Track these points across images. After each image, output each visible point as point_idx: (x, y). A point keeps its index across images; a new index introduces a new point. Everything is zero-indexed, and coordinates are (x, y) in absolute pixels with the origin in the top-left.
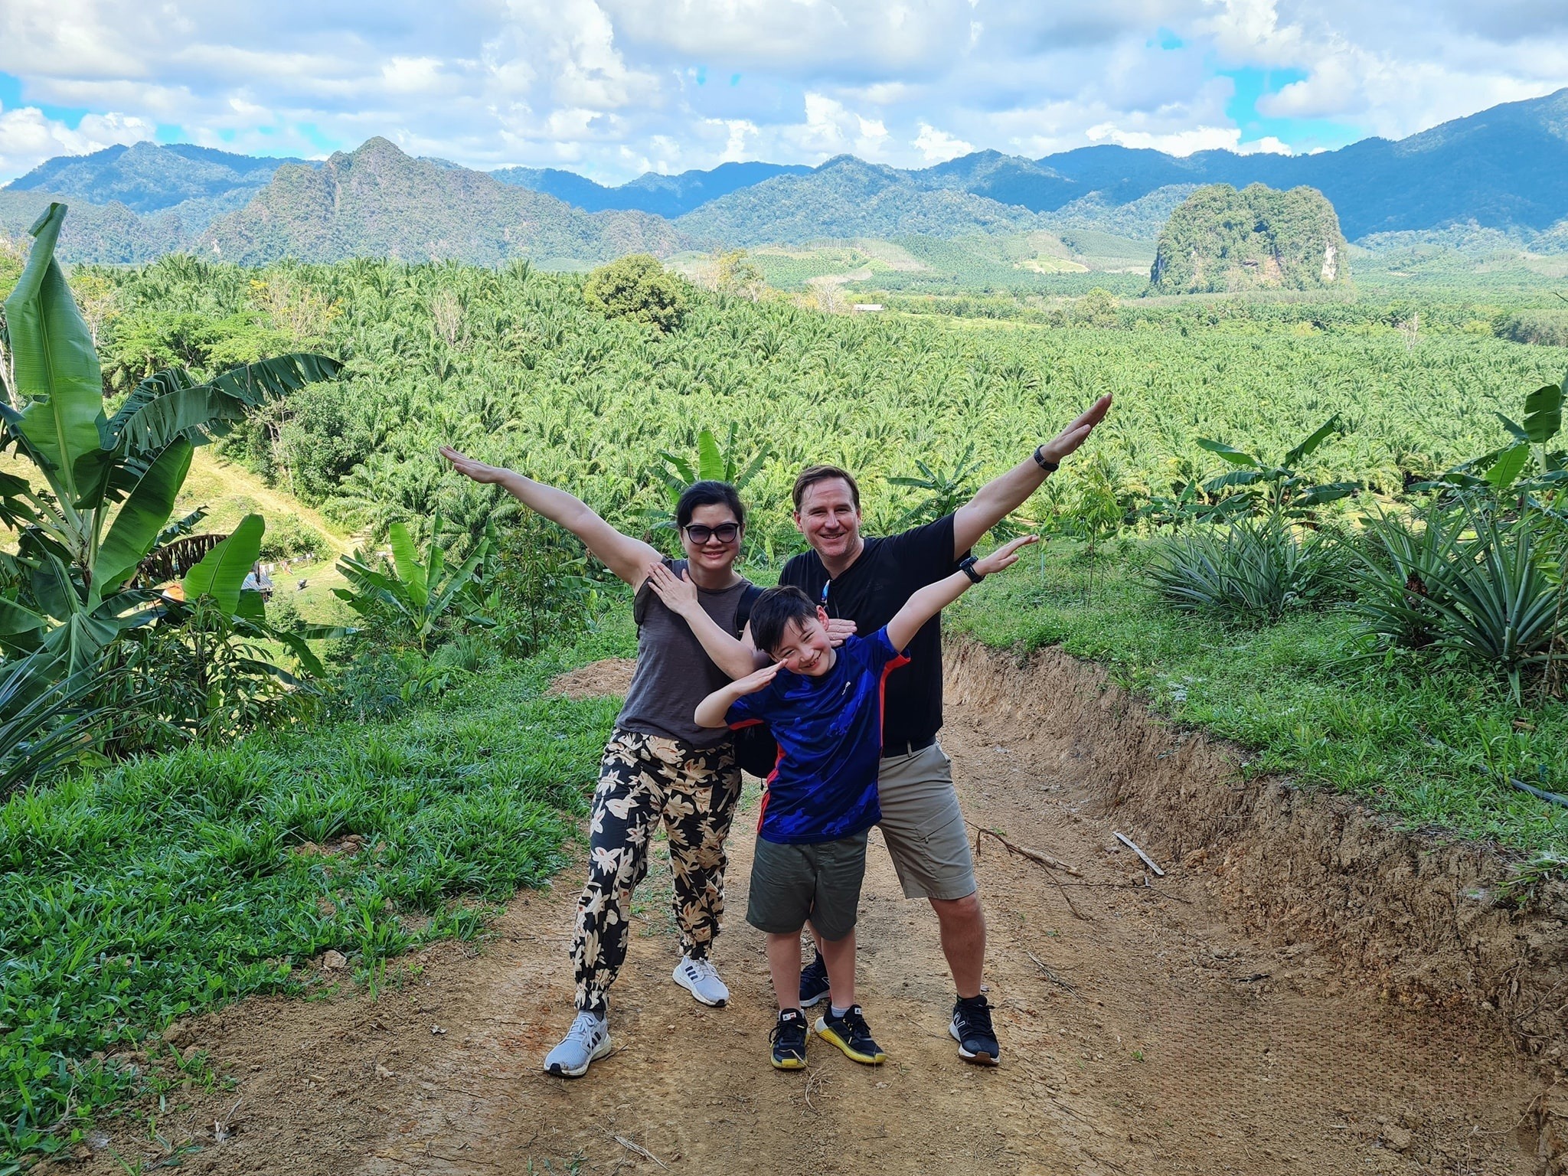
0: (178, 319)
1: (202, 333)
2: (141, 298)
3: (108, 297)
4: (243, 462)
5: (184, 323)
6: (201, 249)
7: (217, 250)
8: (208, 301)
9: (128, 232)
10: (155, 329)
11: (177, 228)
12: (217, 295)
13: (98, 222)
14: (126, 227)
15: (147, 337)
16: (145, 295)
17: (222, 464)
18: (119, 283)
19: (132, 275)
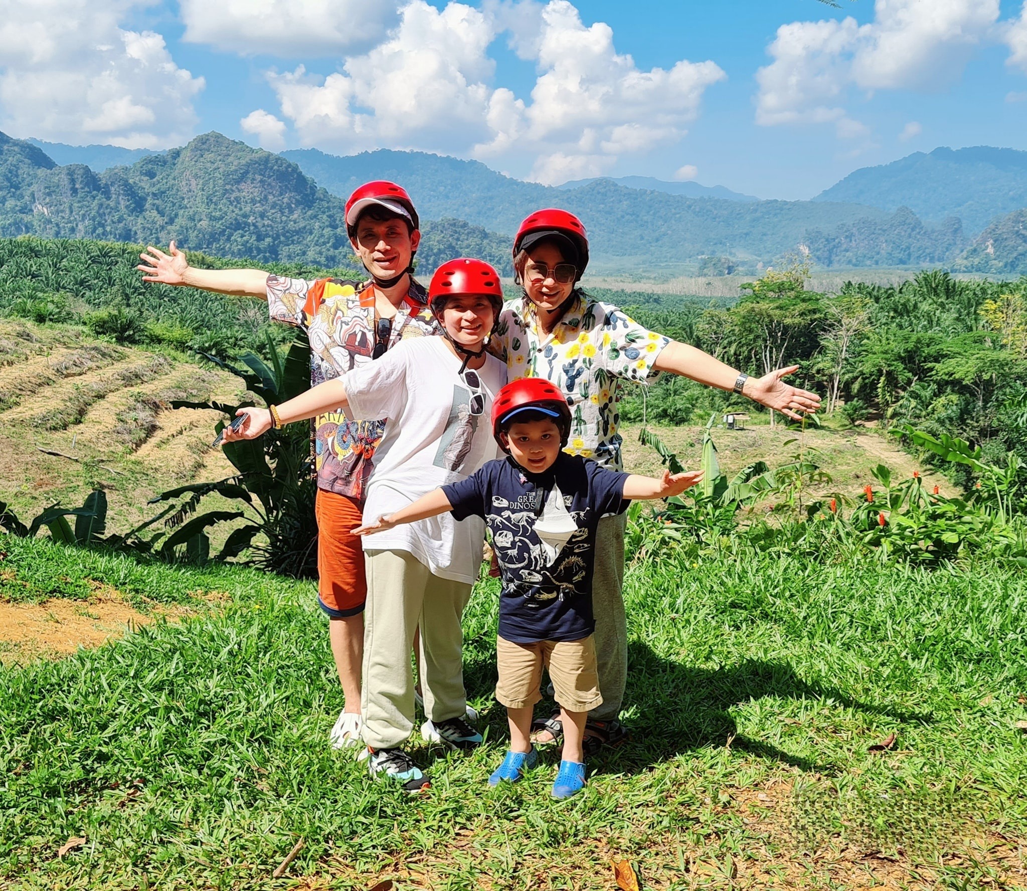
0: (914, 338)
1: (933, 349)
2: (892, 314)
3: (863, 315)
4: (946, 473)
5: (919, 341)
6: (975, 250)
7: (990, 250)
8: (948, 318)
9: (910, 236)
10: (893, 345)
11: (956, 230)
12: (959, 312)
13: (885, 228)
14: (909, 230)
15: (886, 352)
16: (895, 311)
17: (928, 473)
18: (877, 300)
19: (890, 291)
